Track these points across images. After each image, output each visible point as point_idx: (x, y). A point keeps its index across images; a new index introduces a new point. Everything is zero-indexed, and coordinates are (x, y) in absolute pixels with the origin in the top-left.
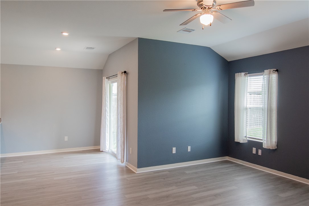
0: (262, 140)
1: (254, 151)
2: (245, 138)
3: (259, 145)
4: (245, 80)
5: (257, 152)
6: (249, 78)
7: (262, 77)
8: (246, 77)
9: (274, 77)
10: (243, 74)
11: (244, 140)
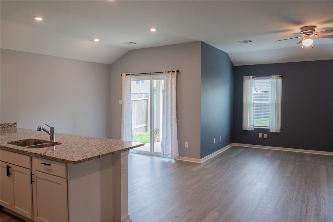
0: (268, 127)
1: (260, 135)
2: (253, 127)
3: (265, 131)
4: (253, 82)
5: (263, 136)
6: (256, 80)
7: (269, 80)
8: (254, 80)
9: (280, 80)
10: (251, 77)
11: (252, 128)
